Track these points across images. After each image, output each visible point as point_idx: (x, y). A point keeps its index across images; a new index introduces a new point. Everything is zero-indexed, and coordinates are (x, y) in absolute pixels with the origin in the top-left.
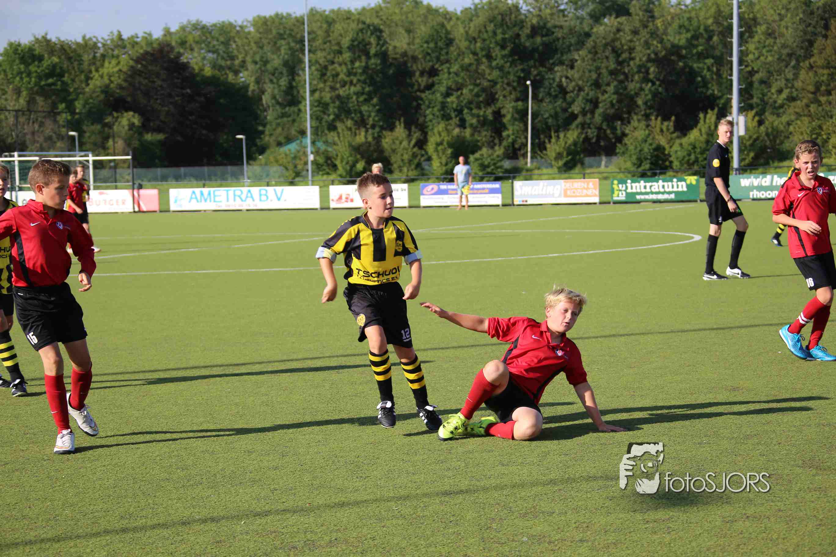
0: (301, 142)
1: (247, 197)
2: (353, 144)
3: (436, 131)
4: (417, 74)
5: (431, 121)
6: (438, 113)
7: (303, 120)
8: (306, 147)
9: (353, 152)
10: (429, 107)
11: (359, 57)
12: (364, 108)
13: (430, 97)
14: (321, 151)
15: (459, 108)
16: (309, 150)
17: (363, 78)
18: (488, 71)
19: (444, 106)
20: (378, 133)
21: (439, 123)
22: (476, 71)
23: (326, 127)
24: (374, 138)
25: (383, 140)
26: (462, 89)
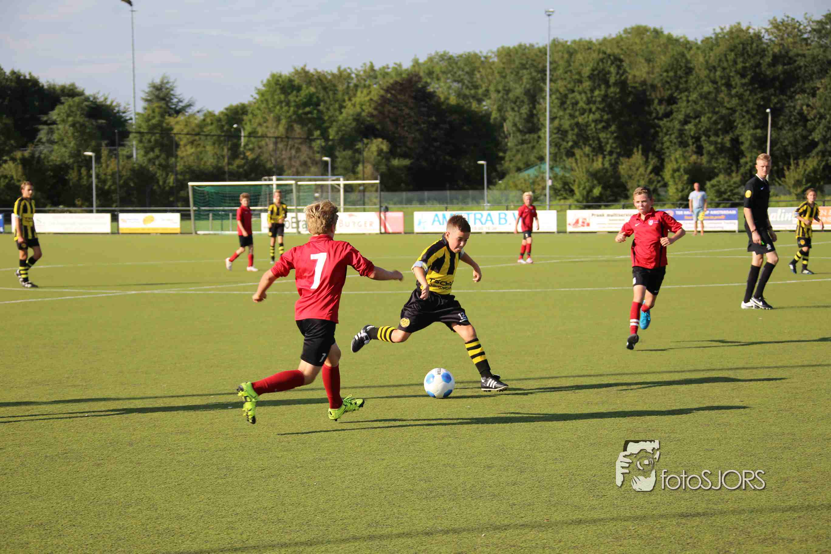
0: (540, 167)
1: (487, 220)
2: (591, 170)
3: (673, 158)
4: (656, 101)
5: (668, 148)
6: (675, 140)
7: (542, 146)
8: (544, 173)
9: (590, 178)
10: (666, 134)
11: (599, 86)
12: (602, 135)
13: (668, 124)
14: (559, 177)
15: (696, 135)
16: (547, 175)
17: (601, 106)
18: (726, 99)
19: (681, 133)
20: (615, 159)
21: (676, 150)
22: (715, 99)
23: (564, 153)
24: (611, 165)
25: (620, 167)
26: (700, 117)
